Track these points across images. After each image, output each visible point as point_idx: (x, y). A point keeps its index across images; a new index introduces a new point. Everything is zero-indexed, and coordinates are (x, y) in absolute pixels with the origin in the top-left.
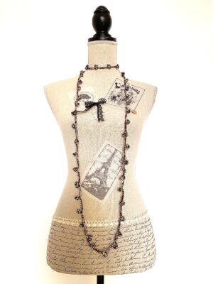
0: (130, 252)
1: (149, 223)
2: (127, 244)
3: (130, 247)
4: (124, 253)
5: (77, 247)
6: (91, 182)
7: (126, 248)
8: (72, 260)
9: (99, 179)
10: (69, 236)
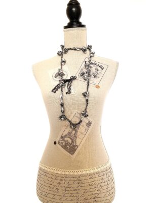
0: (94, 193)
1: (109, 170)
2: (92, 187)
3: (94, 189)
4: (90, 193)
5: (55, 188)
6: (64, 140)
7: (91, 190)
8: (52, 196)
9: (71, 139)
10: (50, 179)
